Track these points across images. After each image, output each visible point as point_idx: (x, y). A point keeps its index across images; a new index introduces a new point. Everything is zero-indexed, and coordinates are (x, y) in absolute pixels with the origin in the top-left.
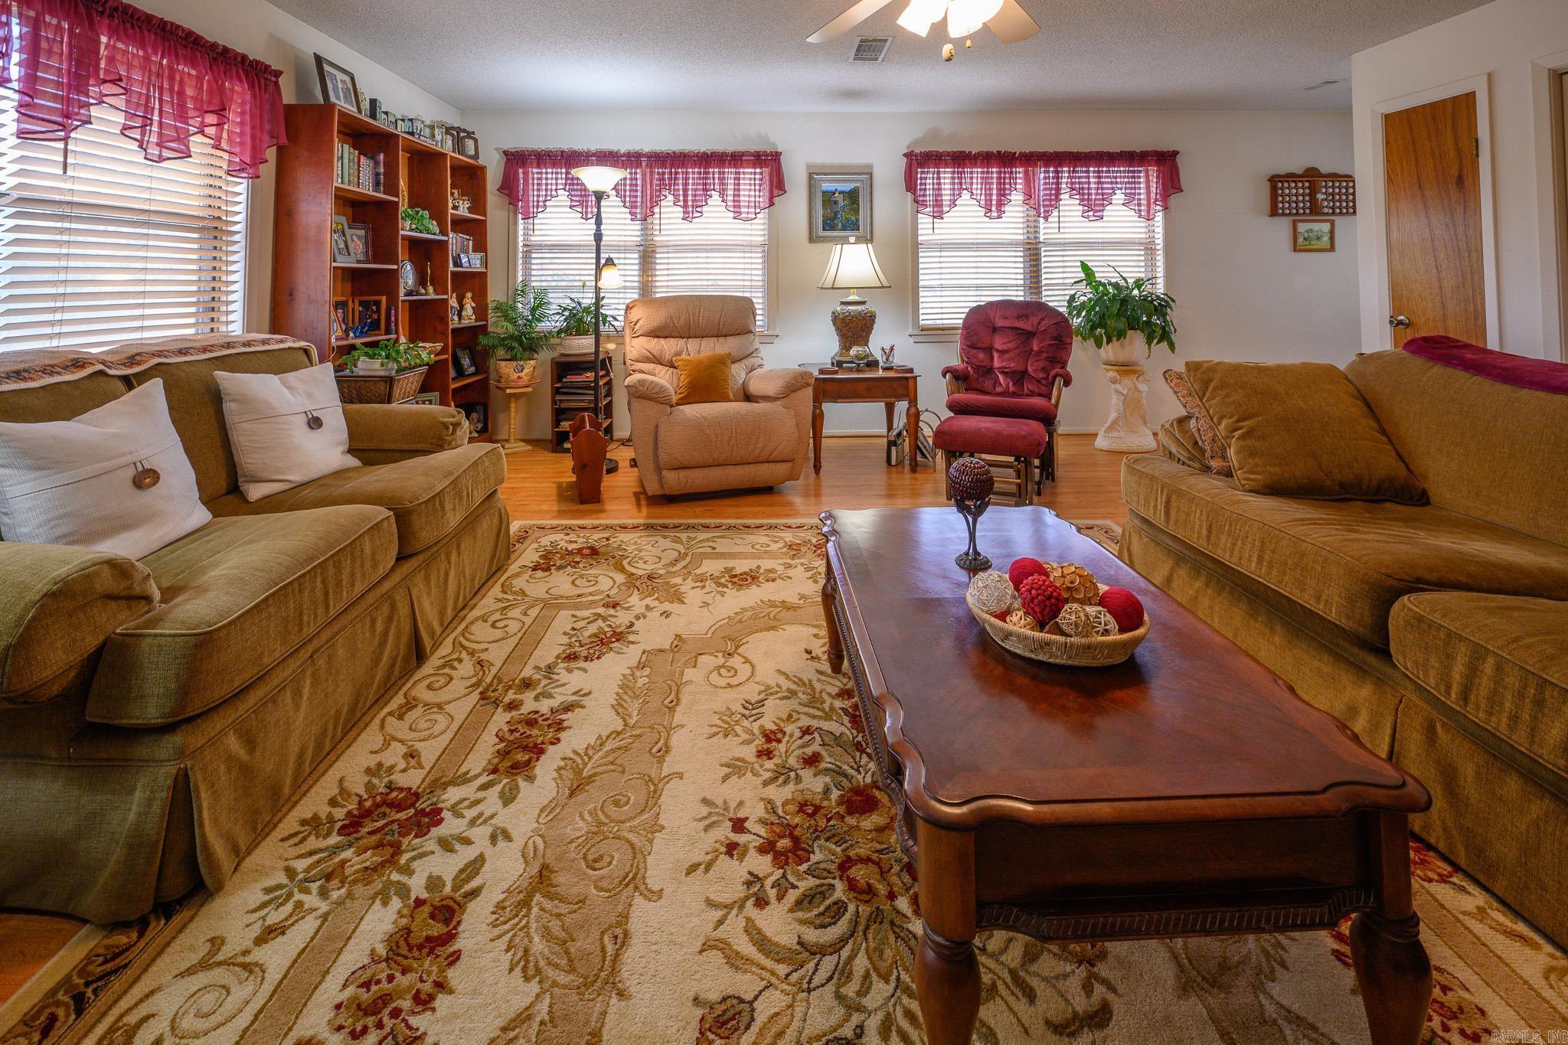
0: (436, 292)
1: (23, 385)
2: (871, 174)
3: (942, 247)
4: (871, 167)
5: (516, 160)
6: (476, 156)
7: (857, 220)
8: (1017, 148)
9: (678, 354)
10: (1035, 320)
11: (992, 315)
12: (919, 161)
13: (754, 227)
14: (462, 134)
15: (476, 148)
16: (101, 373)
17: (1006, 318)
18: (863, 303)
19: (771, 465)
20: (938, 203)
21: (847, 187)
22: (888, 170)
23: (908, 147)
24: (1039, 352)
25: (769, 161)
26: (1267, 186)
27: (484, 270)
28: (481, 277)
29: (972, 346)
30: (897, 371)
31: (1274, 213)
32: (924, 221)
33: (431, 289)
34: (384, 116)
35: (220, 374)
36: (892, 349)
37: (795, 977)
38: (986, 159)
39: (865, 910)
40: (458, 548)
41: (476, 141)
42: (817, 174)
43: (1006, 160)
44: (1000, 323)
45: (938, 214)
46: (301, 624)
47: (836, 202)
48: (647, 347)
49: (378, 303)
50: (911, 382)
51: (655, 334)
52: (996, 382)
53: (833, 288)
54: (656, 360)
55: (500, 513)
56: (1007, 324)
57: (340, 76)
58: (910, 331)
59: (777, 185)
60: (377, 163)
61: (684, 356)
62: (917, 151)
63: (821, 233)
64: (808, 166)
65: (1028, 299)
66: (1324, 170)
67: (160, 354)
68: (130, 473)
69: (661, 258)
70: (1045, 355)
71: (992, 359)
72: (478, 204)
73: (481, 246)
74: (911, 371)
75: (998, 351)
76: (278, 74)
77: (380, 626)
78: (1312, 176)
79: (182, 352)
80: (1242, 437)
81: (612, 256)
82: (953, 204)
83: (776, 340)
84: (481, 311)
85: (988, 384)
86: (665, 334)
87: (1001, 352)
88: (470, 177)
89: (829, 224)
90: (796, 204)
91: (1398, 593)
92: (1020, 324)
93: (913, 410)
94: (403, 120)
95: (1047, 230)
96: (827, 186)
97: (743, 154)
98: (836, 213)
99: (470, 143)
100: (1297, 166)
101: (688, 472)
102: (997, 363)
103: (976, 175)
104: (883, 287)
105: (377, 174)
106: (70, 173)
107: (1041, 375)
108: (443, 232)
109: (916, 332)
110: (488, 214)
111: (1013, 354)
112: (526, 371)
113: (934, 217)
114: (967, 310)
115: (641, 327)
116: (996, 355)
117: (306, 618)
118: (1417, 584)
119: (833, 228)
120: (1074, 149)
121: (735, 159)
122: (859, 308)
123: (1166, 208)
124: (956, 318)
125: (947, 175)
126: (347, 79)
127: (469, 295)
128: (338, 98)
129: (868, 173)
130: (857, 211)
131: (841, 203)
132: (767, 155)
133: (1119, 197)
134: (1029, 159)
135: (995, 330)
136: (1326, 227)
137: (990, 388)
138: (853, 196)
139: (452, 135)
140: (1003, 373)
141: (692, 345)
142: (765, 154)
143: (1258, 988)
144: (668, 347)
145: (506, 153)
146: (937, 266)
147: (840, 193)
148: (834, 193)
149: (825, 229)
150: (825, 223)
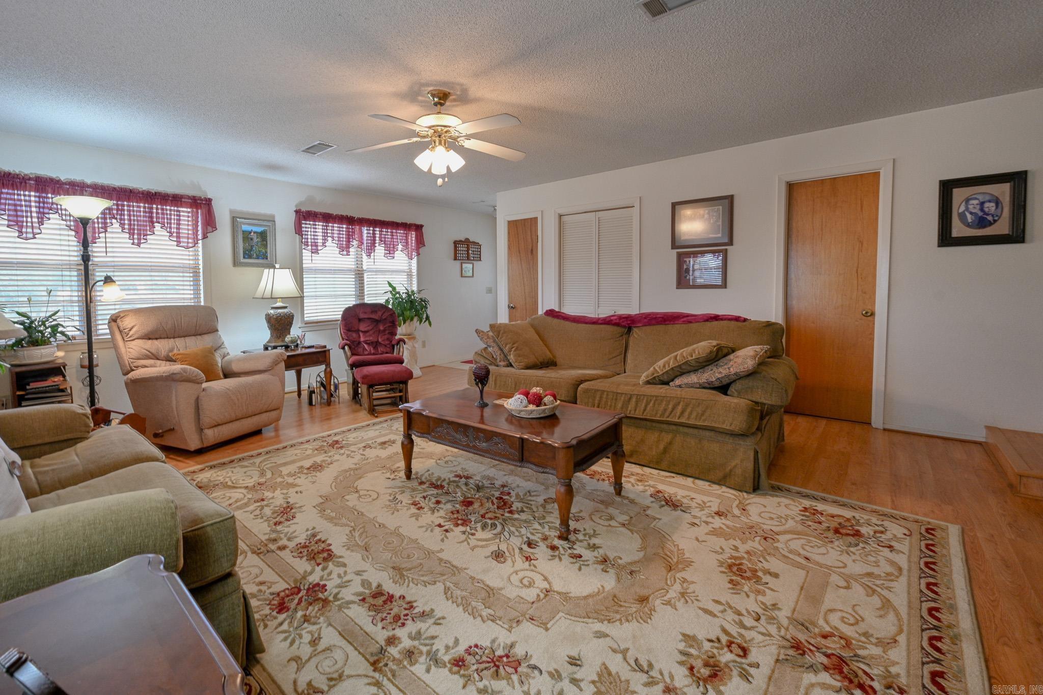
3: (316, 271)
4: (273, 216)
7: (266, 252)
8: (357, 215)
9: (171, 350)
10: (380, 313)
11: (357, 312)
12: (303, 216)
17: (365, 313)
18: (285, 307)
19: (268, 414)
20: (315, 244)
21: (259, 229)
22: (285, 220)
23: (296, 206)
24: (384, 330)
25: (203, 204)
26: (452, 246)
29: (349, 330)
30: (317, 348)
31: (455, 259)
32: (306, 254)
36: (304, 336)
37: (502, 540)
38: (340, 219)
39: (501, 521)
42: (240, 218)
43: (350, 221)
44: (362, 316)
45: (315, 251)
47: (252, 239)
48: (146, 347)
50: (327, 353)
51: (148, 337)
52: (364, 349)
54: (155, 357)
56: (366, 316)
59: (210, 223)
61: (175, 351)
62: (304, 209)
63: (243, 260)
64: (231, 211)
65: (358, 302)
66: (471, 240)
70: (387, 332)
71: (359, 337)
74: (325, 347)
75: (362, 332)
78: (467, 242)
80: (515, 351)
81: (109, 274)
82: (324, 245)
85: (360, 350)
86: (157, 336)
87: (365, 332)
89: (248, 254)
90: (223, 238)
91: (578, 385)
92: (373, 316)
93: (328, 369)
95: (366, 263)
96: (246, 228)
97: (182, 197)
98: (252, 246)
100: (462, 237)
101: (220, 428)
102: (362, 339)
103: (335, 228)
107: (387, 342)
109: (304, 325)
111: (371, 332)
113: (312, 253)
114: (343, 309)
115: (136, 332)
116: (361, 334)
118: (582, 382)
119: (250, 257)
120: (382, 219)
122: (285, 311)
123: (418, 254)
124: (336, 314)
125: (320, 225)
129: (271, 220)
130: (266, 246)
131: (255, 240)
132: (201, 200)
133: (400, 247)
134: (362, 222)
135: (360, 320)
136: (471, 266)
137: (361, 353)
138: (263, 236)
140: (366, 343)
141: (179, 343)
143: (585, 489)
144: (162, 346)
146: (314, 283)
147: (254, 233)
148: (250, 233)
149: (244, 258)
150: (244, 253)
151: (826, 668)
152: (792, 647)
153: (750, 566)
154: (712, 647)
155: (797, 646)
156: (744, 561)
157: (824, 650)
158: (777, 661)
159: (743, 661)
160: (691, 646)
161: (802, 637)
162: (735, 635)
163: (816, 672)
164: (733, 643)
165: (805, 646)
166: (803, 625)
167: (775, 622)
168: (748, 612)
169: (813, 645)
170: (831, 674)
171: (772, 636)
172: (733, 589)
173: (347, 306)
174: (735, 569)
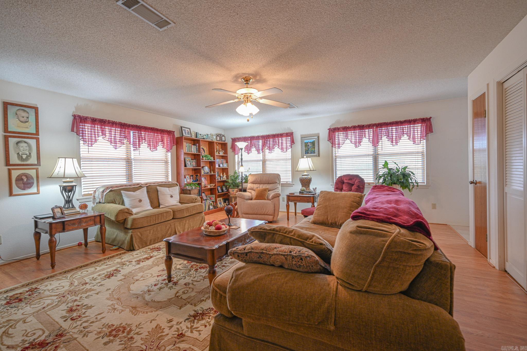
0: (213, 173)
1: (130, 187)
2: (318, 137)
3: (341, 157)
4: (319, 134)
5: (234, 140)
6: (225, 140)
7: (315, 150)
10: (354, 180)
11: (343, 179)
12: (333, 131)
13: (287, 154)
14: (221, 136)
15: (225, 138)
16: (141, 186)
17: (346, 180)
18: (308, 175)
19: (268, 216)
20: (339, 144)
22: (324, 135)
23: (329, 127)
25: (290, 135)
27: (227, 167)
28: (227, 169)
29: (337, 188)
32: (335, 150)
33: (212, 172)
34: (200, 135)
35: (158, 187)
36: (316, 188)
38: (354, 128)
40: (189, 220)
41: (225, 137)
42: (303, 138)
43: (362, 127)
46: (150, 222)
47: (308, 145)
48: (251, 186)
49: (198, 175)
50: (312, 198)
51: (254, 183)
53: (297, 171)
54: (252, 189)
55: (202, 217)
56: (346, 182)
57: (186, 129)
58: (331, 184)
59: (293, 142)
60: (197, 146)
61: (258, 188)
62: (332, 128)
64: (301, 135)
67: (151, 184)
68: (138, 200)
69: (267, 163)
72: (226, 152)
73: (227, 162)
76: (174, 132)
77: (167, 228)
79: (154, 183)
82: (343, 143)
83: (293, 186)
84: (227, 177)
88: (224, 146)
89: (307, 152)
90: (298, 146)
92: (350, 182)
94: (205, 135)
97: (284, 134)
98: (309, 149)
99: (223, 138)
101: (248, 215)
103: (352, 133)
104: (311, 170)
105: (197, 148)
106: (140, 155)
108: (214, 159)
109: (333, 184)
110: (228, 154)
112: (234, 191)
113: (338, 148)
117: (151, 222)
121: (281, 135)
122: (306, 176)
125: (342, 134)
126: (189, 130)
127: (225, 173)
128: (186, 134)
130: (314, 148)
131: (310, 146)
133: (404, 137)
135: (343, 183)
138: (313, 143)
139: (219, 136)
141: (261, 186)
142: (289, 133)
144: (255, 186)
145: (232, 139)
146: (340, 163)
147: (310, 143)
148: (308, 143)
149: (305, 154)
150: (305, 152)
151: (45, 340)
152: (62, 334)
153: (120, 336)
154: (82, 312)
155: (61, 335)
156: (125, 334)
157: (51, 343)
158: (61, 327)
159: (70, 318)
160: (87, 307)
161: (63, 338)
162: (83, 319)
163: (46, 337)
164: (79, 318)
165: (59, 338)
166: (69, 342)
167: (78, 333)
168: (90, 326)
169: (56, 341)
170: (41, 340)
171: (73, 328)
172: (107, 324)
173: (340, 176)
174: (122, 329)
